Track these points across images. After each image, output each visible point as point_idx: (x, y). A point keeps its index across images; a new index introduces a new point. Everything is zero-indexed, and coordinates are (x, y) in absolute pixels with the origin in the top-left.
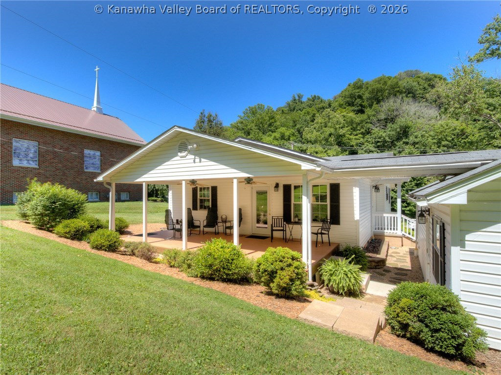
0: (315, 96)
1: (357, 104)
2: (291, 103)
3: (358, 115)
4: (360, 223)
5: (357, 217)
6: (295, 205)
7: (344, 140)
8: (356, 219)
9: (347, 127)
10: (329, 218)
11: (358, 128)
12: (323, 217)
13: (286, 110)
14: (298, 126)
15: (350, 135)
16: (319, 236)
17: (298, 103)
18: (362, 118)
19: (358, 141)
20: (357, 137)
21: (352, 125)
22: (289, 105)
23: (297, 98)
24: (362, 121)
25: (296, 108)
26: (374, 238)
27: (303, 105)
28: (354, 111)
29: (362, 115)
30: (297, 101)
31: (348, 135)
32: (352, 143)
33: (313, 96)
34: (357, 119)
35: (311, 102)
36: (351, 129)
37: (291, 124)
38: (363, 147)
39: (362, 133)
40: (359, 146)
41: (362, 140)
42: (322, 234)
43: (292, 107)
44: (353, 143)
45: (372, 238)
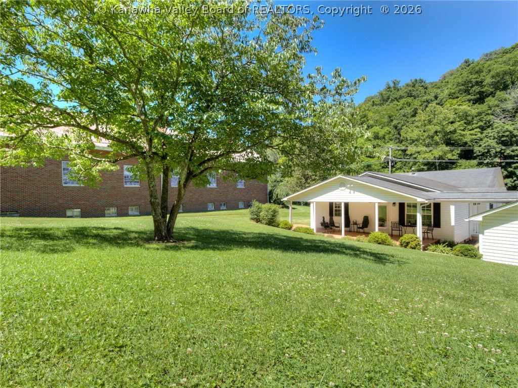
0: (416, 80)
1: (475, 91)
2: (384, 93)
3: (475, 106)
4: (455, 227)
5: (453, 223)
6: (407, 215)
7: (455, 137)
8: (452, 225)
9: (459, 121)
10: (432, 223)
11: (475, 122)
12: (428, 223)
13: (377, 100)
14: (395, 122)
15: (463, 130)
16: (426, 234)
17: (393, 91)
18: (480, 110)
19: (474, 136)
20: (472, 132)
21: (466, 119)
22: (381, 94)
23: (392, 85)
24: (479, 114)
25: (391, 97)
26: (471, 239)
27: (400, 93)
28: (469, 101)
29: (481, 106)
30: (392, 89)
31: (460, 131)
32: (466, 139)
33: (413, 81)
34: (473, 111)
35: (411, 88)
36: (465, 123)
37: (386, 120)
38: (481, 143)
39: (480, 127)
40: (476, 142)
41: (479, 135)
42: (427, 233)
43: (385, 97)
44: (468, 139)
45: (469, 238)
